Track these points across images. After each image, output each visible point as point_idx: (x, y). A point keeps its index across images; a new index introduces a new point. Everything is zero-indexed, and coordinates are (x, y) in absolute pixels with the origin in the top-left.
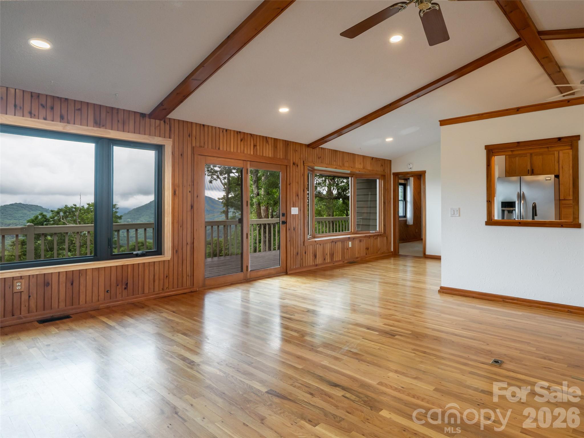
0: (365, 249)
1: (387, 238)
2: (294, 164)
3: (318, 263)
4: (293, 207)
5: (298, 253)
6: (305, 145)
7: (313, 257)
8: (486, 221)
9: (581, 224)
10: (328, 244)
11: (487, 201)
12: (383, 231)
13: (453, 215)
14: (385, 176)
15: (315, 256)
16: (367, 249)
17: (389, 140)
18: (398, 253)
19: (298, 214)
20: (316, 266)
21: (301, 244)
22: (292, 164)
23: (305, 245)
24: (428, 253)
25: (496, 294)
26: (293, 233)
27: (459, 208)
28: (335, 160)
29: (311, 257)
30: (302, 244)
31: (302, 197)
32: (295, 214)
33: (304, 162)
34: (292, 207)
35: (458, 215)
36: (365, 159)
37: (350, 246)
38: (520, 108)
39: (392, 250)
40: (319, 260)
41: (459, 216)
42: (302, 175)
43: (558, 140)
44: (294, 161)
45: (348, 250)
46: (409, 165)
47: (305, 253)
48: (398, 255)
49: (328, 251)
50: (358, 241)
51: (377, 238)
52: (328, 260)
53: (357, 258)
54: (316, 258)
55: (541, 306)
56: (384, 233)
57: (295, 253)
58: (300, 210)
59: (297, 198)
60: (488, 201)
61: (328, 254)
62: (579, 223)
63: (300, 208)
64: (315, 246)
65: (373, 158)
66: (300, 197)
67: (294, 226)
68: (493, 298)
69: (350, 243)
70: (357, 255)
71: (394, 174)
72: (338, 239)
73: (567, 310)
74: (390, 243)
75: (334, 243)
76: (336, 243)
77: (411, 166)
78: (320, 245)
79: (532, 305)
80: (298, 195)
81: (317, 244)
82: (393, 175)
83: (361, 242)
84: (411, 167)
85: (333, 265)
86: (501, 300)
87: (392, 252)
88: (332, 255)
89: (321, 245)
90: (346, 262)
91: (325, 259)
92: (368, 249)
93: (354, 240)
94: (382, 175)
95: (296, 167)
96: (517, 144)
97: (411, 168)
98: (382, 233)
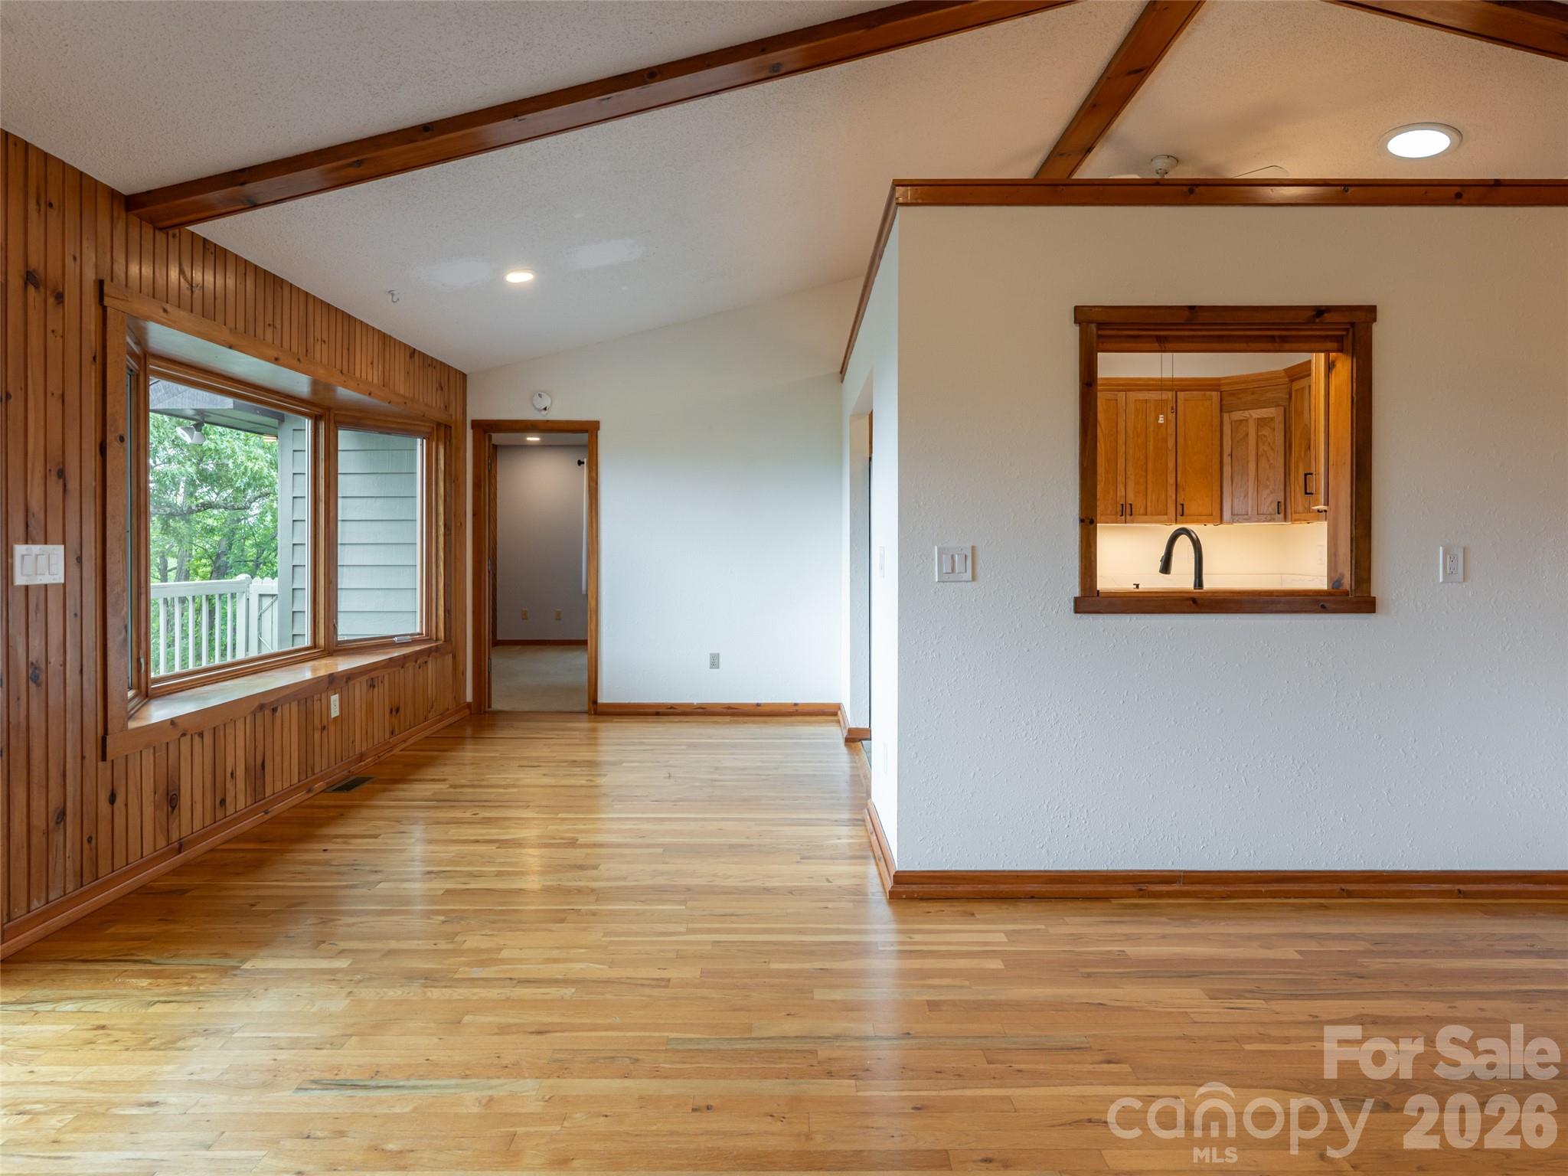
0: (387, 711)
1: (454, 657)
2: (30, 278)
3: (186, 831)
4: (27, 539)
5: (62, 815)
6: (113, 194)
7: (156, 806)
8: (1077, 594)
9: (1375, 598)
10: (240, 725)
11: (1082, 521)
12: (442, 635)
13: (949, 575)
14: (448, 427)
15: (172, 800)
16: (394, 713)
17: (519, 277)
18: (489, 707)
19: (60, 579)
20: (180, 851)
21: (83, 758)
22: (15, 282)
23: (109, 757)
24: (607, 695)
25: (1107, 871)
26: (24, 697)
27: (973, 548)
28: (269, 320)
29: (149, 810)
30: (91, 752)
31: (91, 481)
32: (39, 586)
33: (106, 288)
34: (18, 542)
35: (968, 575)
36: (388, 350)
37: (335, 712)
38: (1197, 185)
39: (469, 698)
40: (193, 814)
41: (974, 579)
42: (87, 357)
43: (1314, 313)
44: (35, 262)
45: (325, 733)
46: (540, 395)
47: (112, 799)
48: (489, 713)
49: (236, 756)
50: (364, 686)
51: (426, 662)
52: (239, 797)
53: (361, 757)
54: (173, 808)
55: (1263, 888)
56: (445, 641)
57: (39, 821)
58: (80, 560)
59: (55, 488)
60: (1088, 521)
61: (240, 772)
62: (1370, 596)
63: (77, 546)
64: (172, 748)
65: (413, 353)
66: (73, 485)
67: (36, 653)
68: (1101, 888)
69: (335, 699)
70: (360, 746)
71: (477, 425)
72: (287, 692)
73: (1337, 887)
74: (464, 673)
75: (267, 712)
76: (274, 710)
77: (546, 401)
78: (197, 739)
79: (1236, 892)
80: (61, 474)
81: (184, 735)
82: (473, 427)
83: (374, 687)
84: (547, 404)
85: (267, 817)
86: (1131, 888)
87: (469, 705)
88: (257, 772)
89: (201, 735)
90: (319, 786)
91: (223, 802)
92: (397, 710)
93: (351, 683)
94: (439, 424)
95: (51, 300)
96: (1187, 313)
97: (545, 409)
98: (441, 642)
